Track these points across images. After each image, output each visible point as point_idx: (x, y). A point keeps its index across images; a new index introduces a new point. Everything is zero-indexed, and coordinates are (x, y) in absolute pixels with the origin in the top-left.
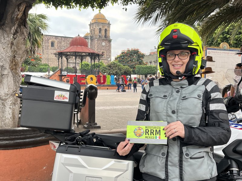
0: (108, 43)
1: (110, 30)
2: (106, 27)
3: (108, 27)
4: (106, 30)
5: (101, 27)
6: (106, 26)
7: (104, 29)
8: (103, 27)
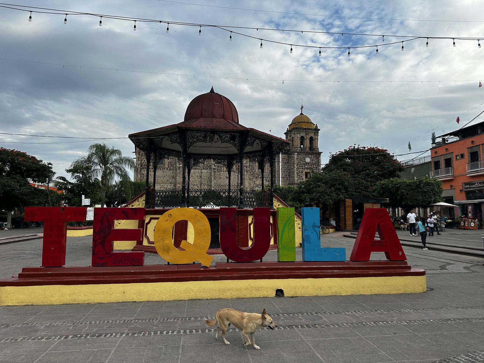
0: (314, 159)
1: (317, 139)
2: (312, 135)
3: (315, 133)
4: (311, 139)
5: (303, 134)
6: (311, 132)
7: (309, 137)
8: (306, 134)
